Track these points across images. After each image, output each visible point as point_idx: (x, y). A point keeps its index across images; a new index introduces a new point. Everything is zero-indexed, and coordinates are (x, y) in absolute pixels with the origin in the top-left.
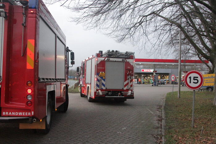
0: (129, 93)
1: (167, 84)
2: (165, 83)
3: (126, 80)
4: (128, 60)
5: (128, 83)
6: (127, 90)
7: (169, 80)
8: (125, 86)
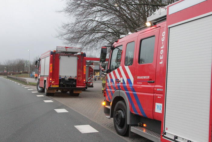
0: (91, 84)
1: (98, 80)
2: (97, 79)
3: (89, 77)
4: (91, 66)
5: (90, 79)
6: (90, 82)
7: (99, 77)
8: (89, 80)
